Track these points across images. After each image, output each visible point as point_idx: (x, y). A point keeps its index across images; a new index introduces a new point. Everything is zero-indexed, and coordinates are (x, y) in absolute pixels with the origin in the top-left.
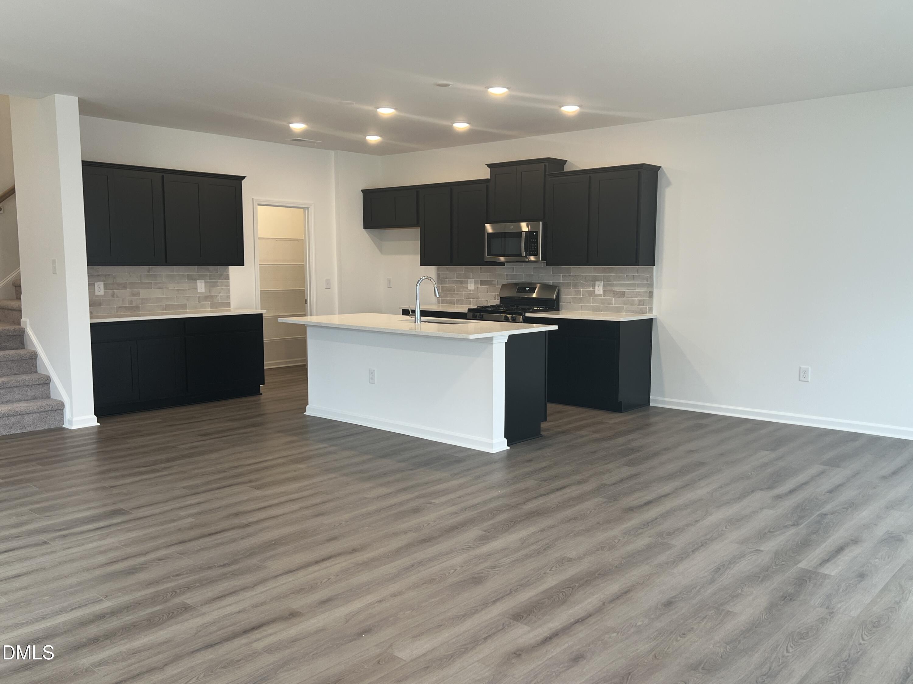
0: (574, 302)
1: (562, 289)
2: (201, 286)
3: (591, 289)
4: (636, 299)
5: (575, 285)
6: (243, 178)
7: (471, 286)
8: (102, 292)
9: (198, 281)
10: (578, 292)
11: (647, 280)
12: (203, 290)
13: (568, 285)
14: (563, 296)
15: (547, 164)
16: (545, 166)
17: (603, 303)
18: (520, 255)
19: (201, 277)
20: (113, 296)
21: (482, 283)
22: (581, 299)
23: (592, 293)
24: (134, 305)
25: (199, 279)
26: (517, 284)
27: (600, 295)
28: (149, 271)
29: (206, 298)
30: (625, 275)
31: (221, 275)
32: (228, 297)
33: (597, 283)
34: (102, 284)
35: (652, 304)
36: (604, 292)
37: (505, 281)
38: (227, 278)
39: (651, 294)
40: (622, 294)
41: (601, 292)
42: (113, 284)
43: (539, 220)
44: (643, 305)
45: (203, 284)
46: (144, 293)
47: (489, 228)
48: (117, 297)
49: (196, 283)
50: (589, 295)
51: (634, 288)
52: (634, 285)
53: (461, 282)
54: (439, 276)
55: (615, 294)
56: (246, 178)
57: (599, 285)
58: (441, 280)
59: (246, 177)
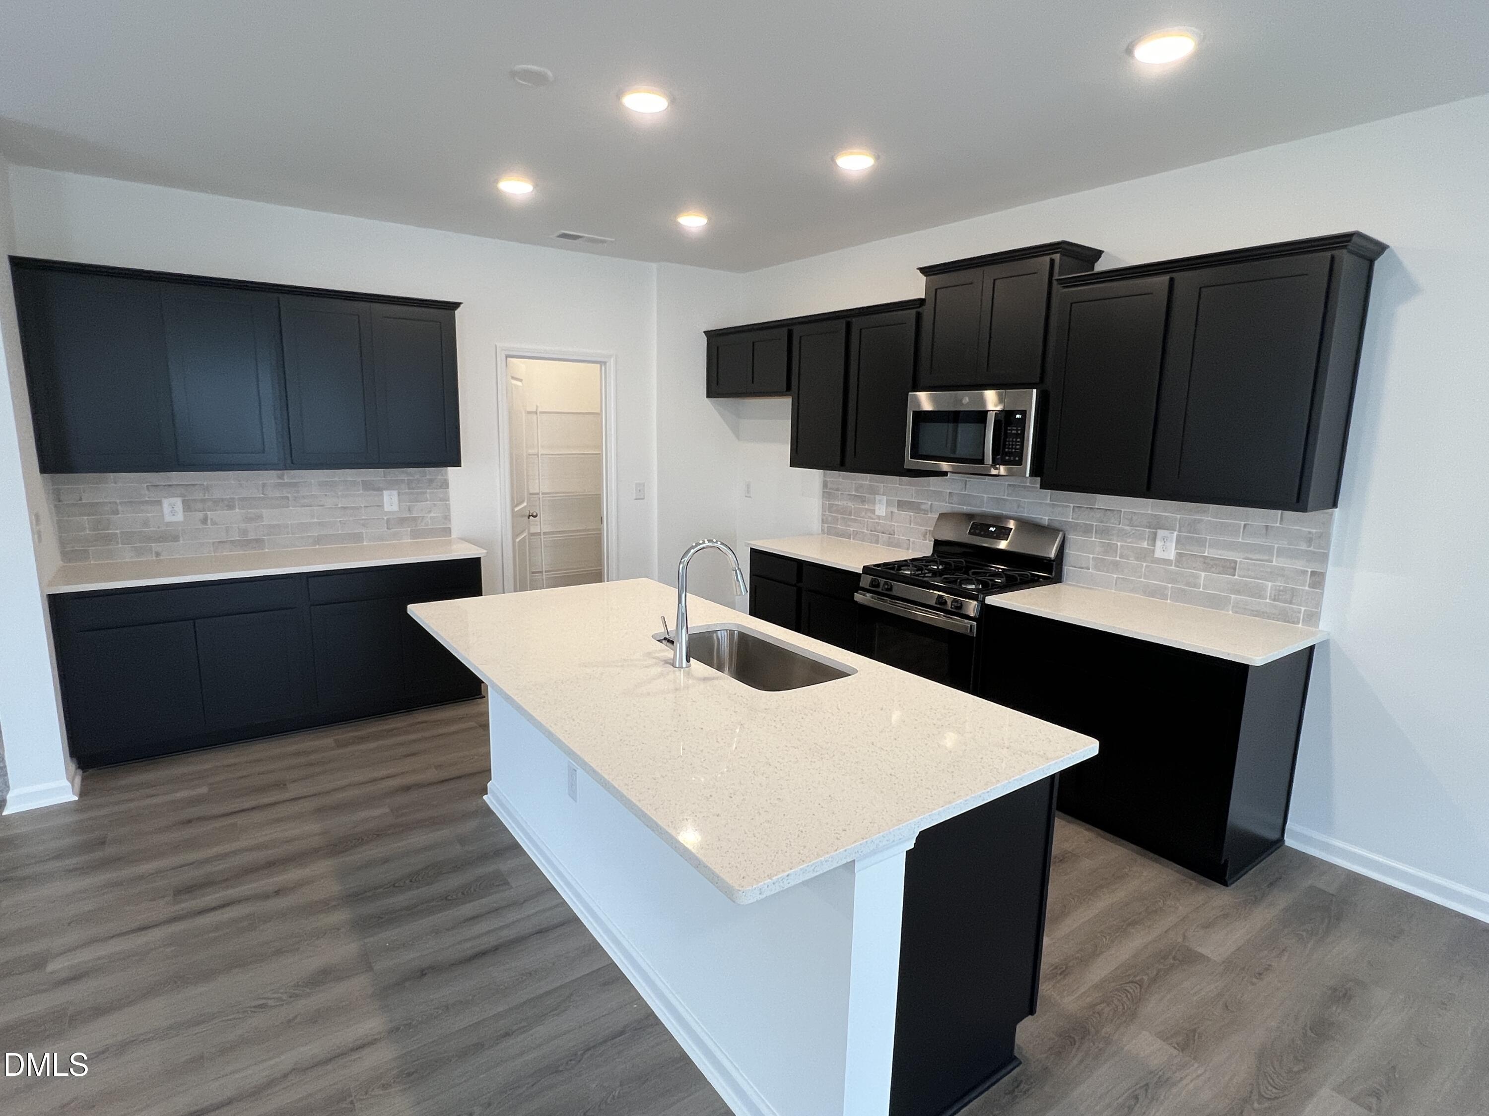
0: (1097, 568)
1: (1071, 537)
2: (391, 501)
3: (1145, 545)
4: (1270, 584)
5: (1104, 532)
6: (457, 305)
7: (881, 510)
8: (180, 517)
9: (386, 493)
10: (1110, 549)
11: (1310, 541)
12: (395, 508)
13: (1087, 530)
14: (1071, 552)
15: (1057, 257)
16: (1052, 261)
17: (1173, 581)
18: (982, 461)
19: (391, 485)
20: (205, 521)
21: (901, 505)
22: (1116, 564)
23: (1146, 555)
24: (252, 536)
25: (387, 489)
26: (970, 516)
27: (1167, 562)
28: (281, 477)
29: (402, 521)
30: (1243, 523)
31: (431, 481)
32: (447, 518)
33: (1161, 533)
34: (178, 502)
35: (1319, 604)
36: (1179, 555)
37: (946, 507)
38: (445, 485)
39: (1318, 579)
40: (1230, 567)
41: (1171, 554)
42: (203, 501)
43: (1031, 386)
44: (1291, 603)
45: (395, 498)
46: (269, 516)
47: (925, 401)
48: (214, 523)
49: (382, 495)
50: (1137, 559)
51: (1266, 558)
52: (1269, 550)
53: (863, 500)
54: (825, 485)
55: (1209, 564)
56: (462, 305)
57: (1164, 539)
58: (828, 492)
59: (460, 303)
